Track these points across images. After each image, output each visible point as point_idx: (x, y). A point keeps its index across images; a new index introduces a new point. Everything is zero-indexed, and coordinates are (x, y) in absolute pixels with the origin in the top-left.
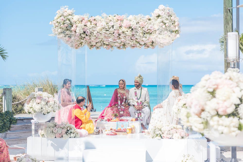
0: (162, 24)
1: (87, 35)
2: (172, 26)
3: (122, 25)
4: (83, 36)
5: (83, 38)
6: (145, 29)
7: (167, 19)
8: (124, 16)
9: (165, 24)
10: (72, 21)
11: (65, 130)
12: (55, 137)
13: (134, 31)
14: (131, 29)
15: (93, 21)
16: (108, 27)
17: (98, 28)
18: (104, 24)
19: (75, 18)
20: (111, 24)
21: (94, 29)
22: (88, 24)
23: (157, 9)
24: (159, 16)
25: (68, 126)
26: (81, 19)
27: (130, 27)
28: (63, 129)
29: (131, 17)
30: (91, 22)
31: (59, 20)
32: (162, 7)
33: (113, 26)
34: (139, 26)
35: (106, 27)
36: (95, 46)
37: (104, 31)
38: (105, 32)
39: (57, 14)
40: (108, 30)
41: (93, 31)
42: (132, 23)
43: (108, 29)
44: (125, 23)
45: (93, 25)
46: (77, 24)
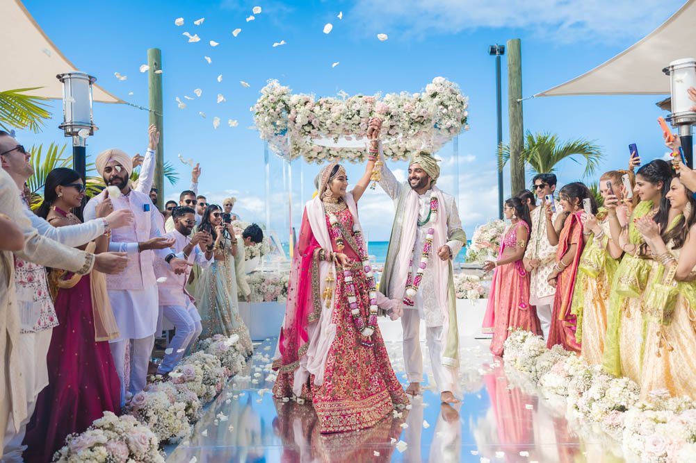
0: (441, 107)
1: (313, 128)
2: (458, 110)
3: (375, 109)
4: (307, 129)
5: (307, 133)
6: (414, 115)
7: (450, 99)
8: (377, 96)
9: (446, 107)
10: (289, 104)
11: (280, 288)
12: (264, 301)
13: (395, 118)
14: (389, 116)
15: (324, 104)
16: (350, 113)
17: (334, 115)
18: (344, 107)
19: (293, 99)
20: (355, 108)
21: (327, 116)
22: (317, 109)
23: (431, 84)
24: (434, 95)
25: (285, 281)
26: (303, 101)
27: (388, 113)
28: (277, 285)
29: (388, 97)
30: (321, 106)
31: (265, 103)
32: (438, 80)
33: (359, 111)
34: (403, 110)
35: (347, 113)
36: (315, 158)
37: (343, 119)
38: (345, 120)
39: (262, 94)
40: (350, 119)
41: (324, 121)
42: (390, 105)
43: (350, 117)
44: (379, 106)
45: (324, 110)
46: (297, 109)
